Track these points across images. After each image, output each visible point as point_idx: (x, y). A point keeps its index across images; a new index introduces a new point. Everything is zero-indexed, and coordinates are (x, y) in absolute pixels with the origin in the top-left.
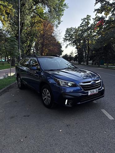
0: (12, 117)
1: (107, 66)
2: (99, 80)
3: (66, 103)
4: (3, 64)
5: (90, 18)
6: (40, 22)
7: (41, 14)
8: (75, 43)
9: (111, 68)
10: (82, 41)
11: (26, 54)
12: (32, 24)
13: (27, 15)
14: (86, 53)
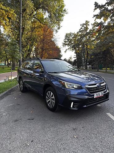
0: (16, 121)
1: (106, 71)
2: (104, 83)
3: (72, 106)
4: (3, 68)
5: (89, 24)
6: (40, 27)
7: (41, 20)
8: (74, 47)
9: (110, 73)
10: (81, 46)
11: (26, 58)
12: (33, 29)
13: (28, 20)
14: (84, 58)
